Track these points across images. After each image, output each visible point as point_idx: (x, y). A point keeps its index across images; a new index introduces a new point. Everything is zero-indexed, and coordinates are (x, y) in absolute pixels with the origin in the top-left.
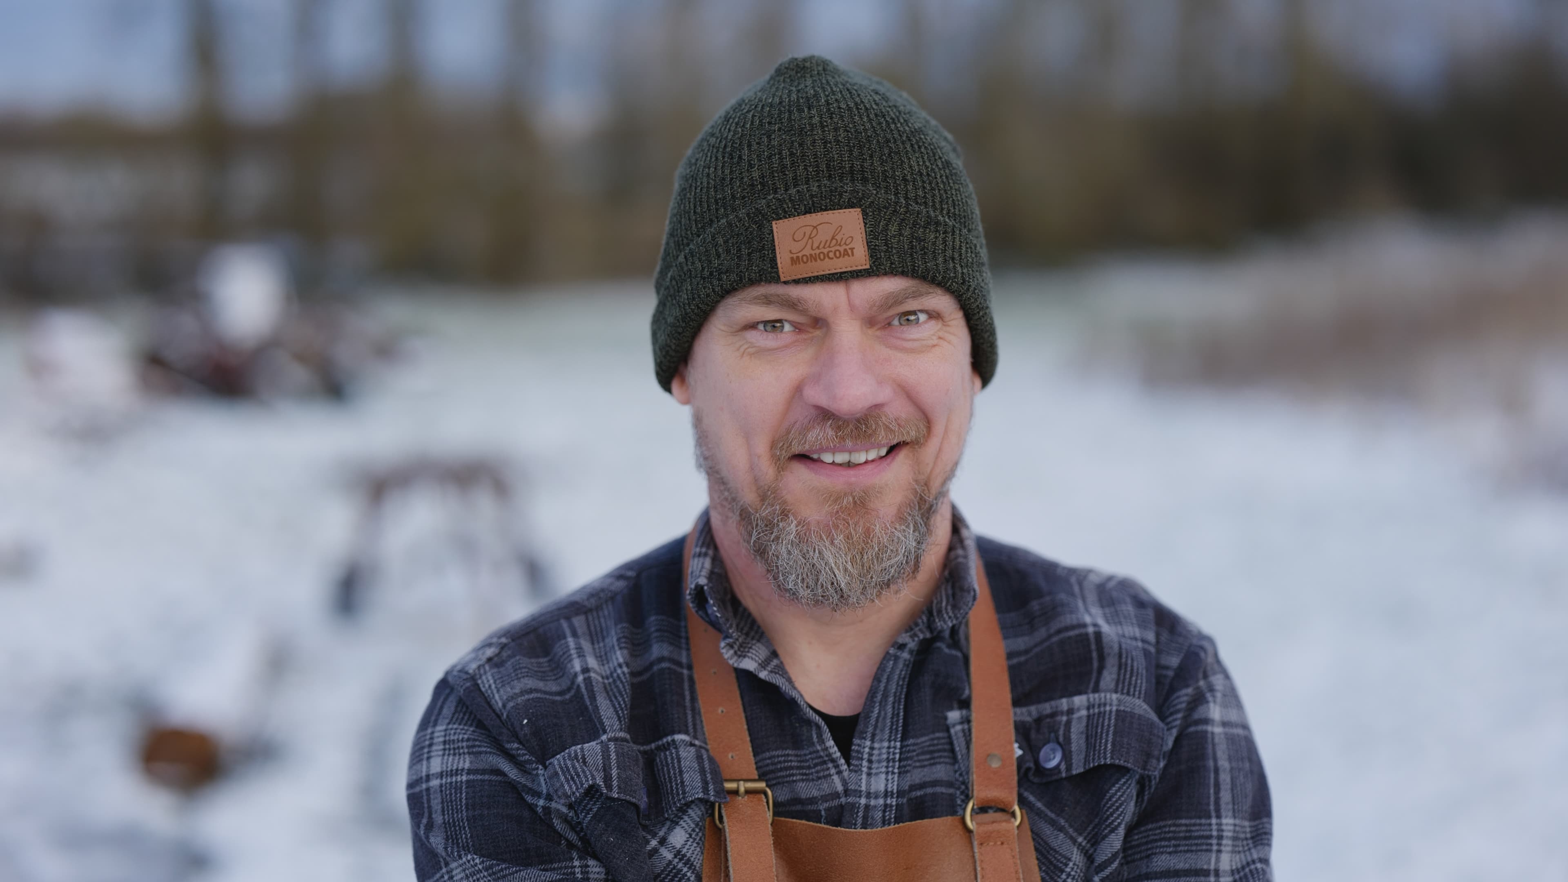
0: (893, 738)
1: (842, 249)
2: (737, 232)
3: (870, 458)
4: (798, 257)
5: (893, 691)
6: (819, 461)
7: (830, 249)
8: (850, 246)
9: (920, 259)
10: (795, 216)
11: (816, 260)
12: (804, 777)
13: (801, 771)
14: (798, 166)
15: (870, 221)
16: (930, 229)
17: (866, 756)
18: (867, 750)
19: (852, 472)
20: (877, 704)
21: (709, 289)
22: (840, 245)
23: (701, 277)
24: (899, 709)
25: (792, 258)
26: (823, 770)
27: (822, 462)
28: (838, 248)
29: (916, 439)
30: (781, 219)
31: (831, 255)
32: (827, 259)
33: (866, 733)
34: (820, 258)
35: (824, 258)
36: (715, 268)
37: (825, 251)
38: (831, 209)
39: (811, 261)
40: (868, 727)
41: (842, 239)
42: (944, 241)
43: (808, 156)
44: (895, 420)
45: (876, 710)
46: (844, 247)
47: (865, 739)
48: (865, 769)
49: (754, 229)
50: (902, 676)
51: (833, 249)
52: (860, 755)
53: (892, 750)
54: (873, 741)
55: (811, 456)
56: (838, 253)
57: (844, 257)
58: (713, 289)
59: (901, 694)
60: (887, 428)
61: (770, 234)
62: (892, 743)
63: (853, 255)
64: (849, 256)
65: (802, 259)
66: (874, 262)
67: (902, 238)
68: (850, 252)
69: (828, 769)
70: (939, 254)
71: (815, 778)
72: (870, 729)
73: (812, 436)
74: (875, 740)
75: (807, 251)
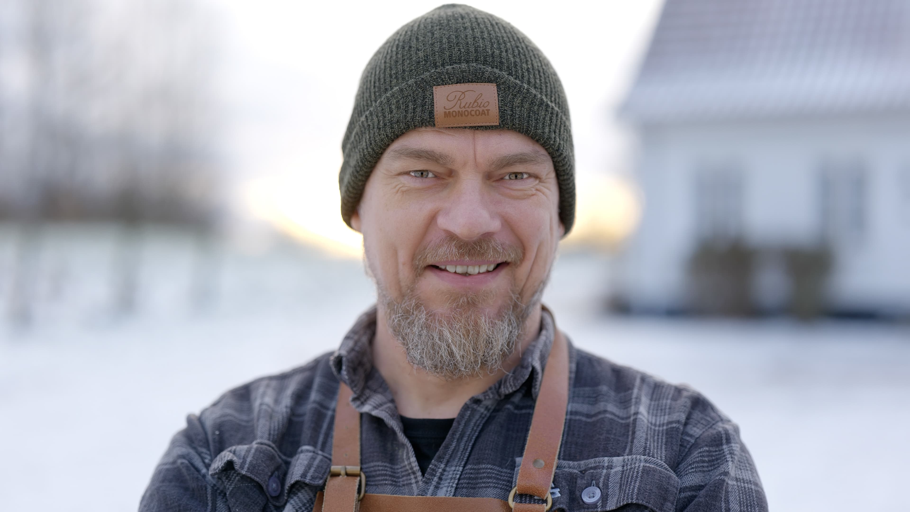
0: (459, 464)
1: (481, 110)
2: (406, 95)
3: (481, 271)
4: (449, 112)
5: (468, 433)
6: (445, 270)
7: (473, 109)
8: (486, 108)
9: (533, 125)
10: (449, 84)
11: (462, 115)
12: (394, 483)
13: (392, 479)
14: (454, 49)
15: (502, 94)
16: (542, 108)
17: (438, 474)
18: (440, 470)
19: (468, 279)
20: (455, 440)
21: (384, 135)
22: (480, 107)
23: (378, 128)
24: (468, 445)
25: (445, 112)
26: (407, 480)
27: (447, 271)
28: (478, 108)
29: (514, 261)
30: (439, 85)
31: (473, 113)
32: (470, 116)
33: (443, 458)
34: (465, 114)
35: (468, 115)
36: (388, 120)
37: (469, 110)
38: (475, 82)
39: (459, 116)
40: (445, 455)
41: (482, 103)
42: (551, 119)
43: (462, 43)
44: (501, 244)
45: (454, 444)
46: (483, 108)
47: (441, 462)
48: (434, 483)
49: (419, 92)
50: (477, 424)
51: (475, 109)
52: (434, 473)
53: (455, 472)
54: (446, 465)
55: (440, 267)
56: (478, 112)
57: (481, 115)
58: (386, 135)
59: (473, 436)
60: (495, 249)
61: (431, 95)
62: (457, 467)
63: (488, 115)
64: (485, 115)
65: (452, 114)
66: (502, 121)
67: (523, 109)
68: (486, 112)
69: (410, 479)
70: (546, 126)
71: (401, 485)
72: (447, 457)
73: (442, 251)
74: (448, 465)
75: (457, 109)
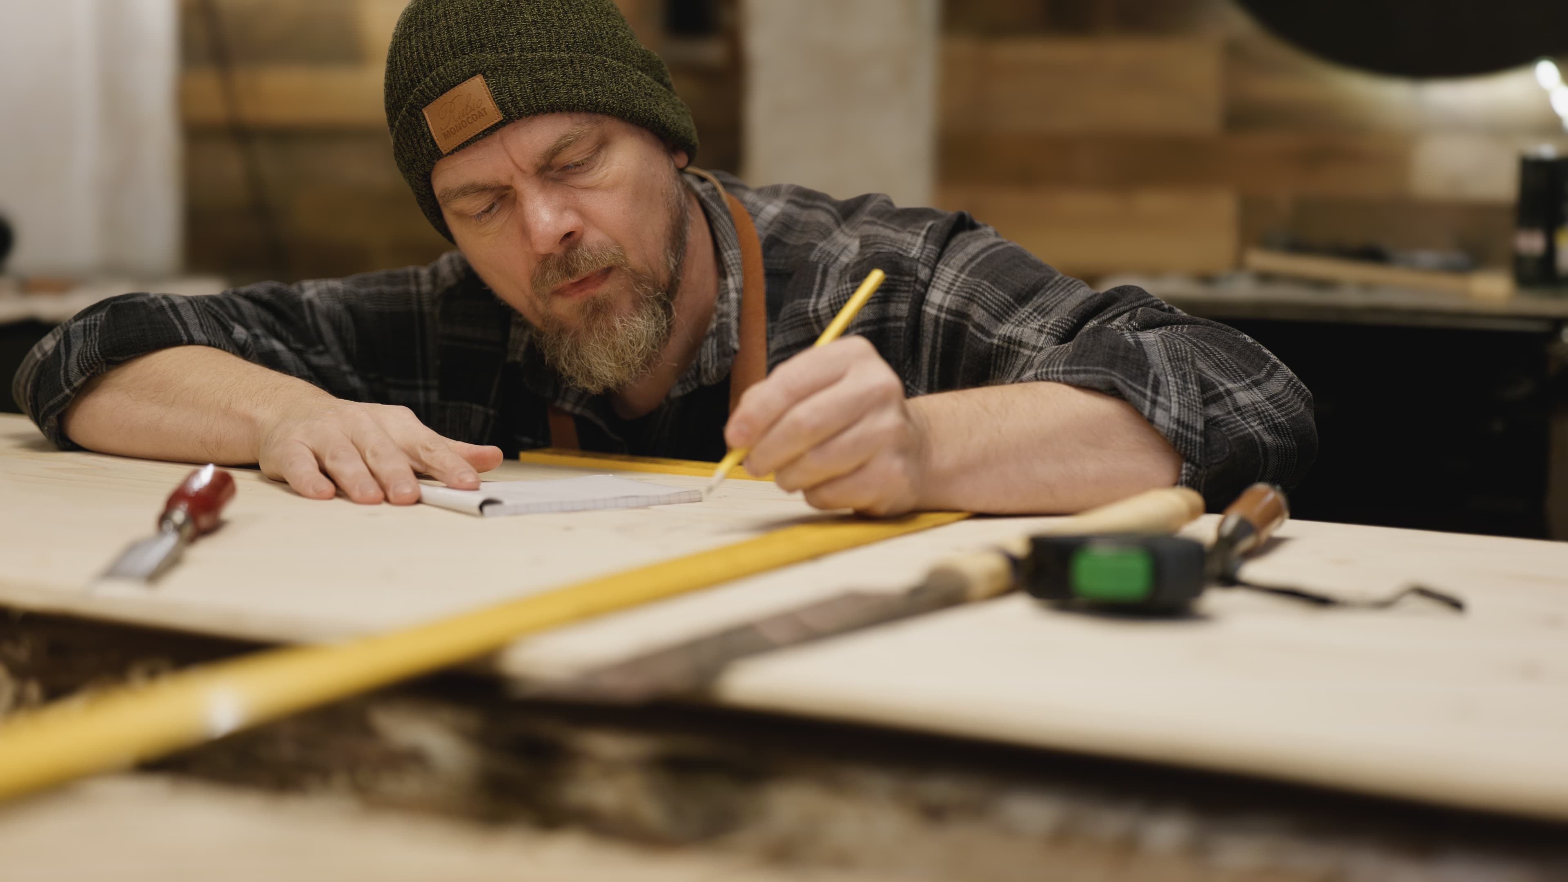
1: (476, 112)
4: (448, 131)
7: (468, 116)
8: (481, 108)
11: (461, 129)
15: (492, 81)
22: (474, 110)
25: (444, 133)
28: (473, 112)
30: (426, 105)
31: (470, 120)
32: (468, 125)
34: (463, 126)
35: (466, 125)
37: (465, 118)
38: (459, 84)
39: (458, 131)
41: (474, 104)
46: (478, 109)
51: (470, 115)
56: (474, 117)
57: (480, 118)
61: (423, 121)
63: (487, 113)
64: (484, 116)
65: (452, 131)
66: (506, 113)
67: (522, 86)
68: (483, 112)
70: (560, 87)
75: (453, 124)
